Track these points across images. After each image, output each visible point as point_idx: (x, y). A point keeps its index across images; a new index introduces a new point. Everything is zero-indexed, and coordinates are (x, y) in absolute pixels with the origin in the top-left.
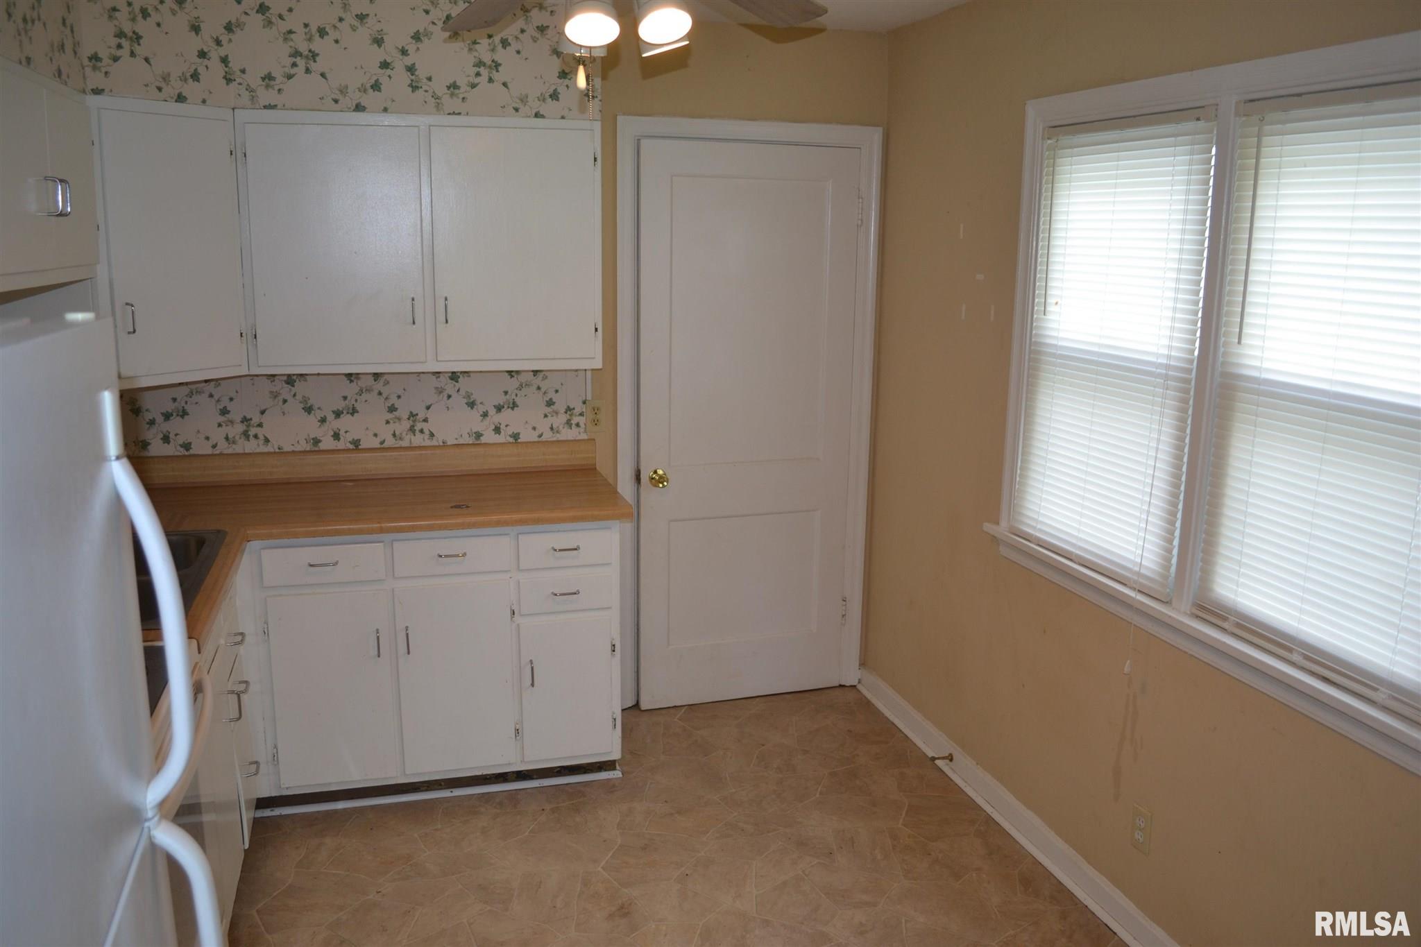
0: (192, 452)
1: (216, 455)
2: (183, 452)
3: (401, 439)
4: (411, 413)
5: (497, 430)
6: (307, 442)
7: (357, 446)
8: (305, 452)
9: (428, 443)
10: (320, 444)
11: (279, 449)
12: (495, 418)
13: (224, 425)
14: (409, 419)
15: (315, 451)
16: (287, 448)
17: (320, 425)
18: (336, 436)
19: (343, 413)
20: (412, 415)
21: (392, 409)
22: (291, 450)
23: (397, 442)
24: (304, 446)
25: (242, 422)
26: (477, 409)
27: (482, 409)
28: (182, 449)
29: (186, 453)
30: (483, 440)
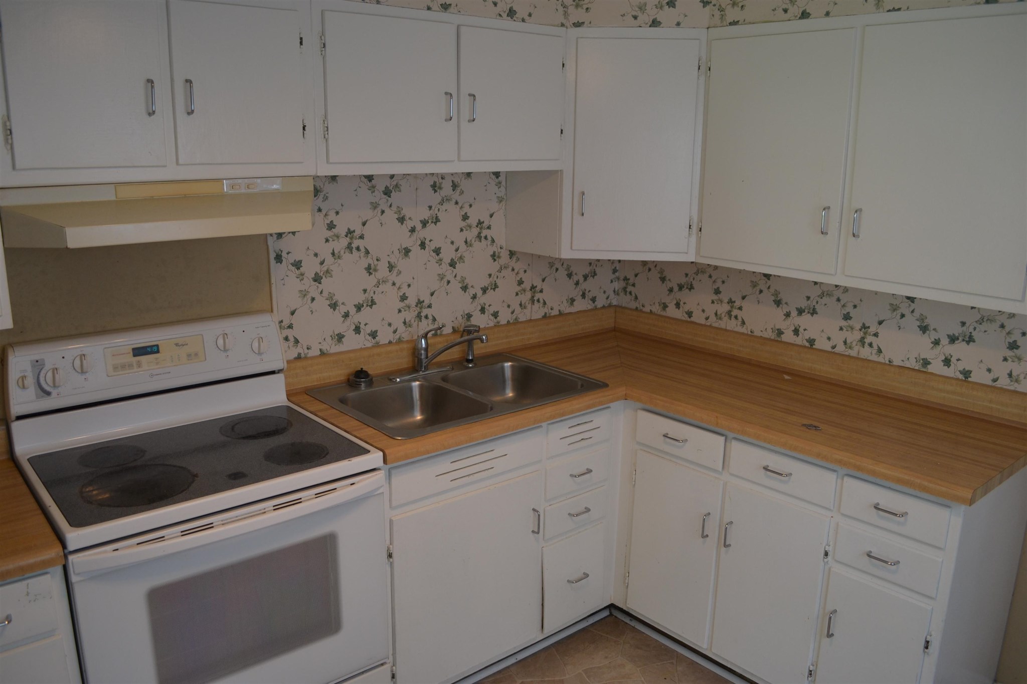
0: (692, 319)
1: (707, 326)
2: (686, 317)
3: (850, 348)
4: (864, 324)
5: (947, 362)
6: (773, 332)
7: (811, 345)
8: (770, 340)
9: (874, 358)
10: (782, 336)
11: (751, 332)
12: (948, 349)
13: (716, 302)
14: (860, 330)
15: (777, 341)
16: (757, 333)
17: (785, 319)
18: (796, 332)
19: (804, 311)
20: (864, 327)
21: (847, 317)
22: (759, 335)
23: (847, 350)
24: (769, 334)
25: (728, 303)
26: (929, 335)
27: (934, 336)
28: (686, 316)
29: (689, 319)
30: (930, 369)
